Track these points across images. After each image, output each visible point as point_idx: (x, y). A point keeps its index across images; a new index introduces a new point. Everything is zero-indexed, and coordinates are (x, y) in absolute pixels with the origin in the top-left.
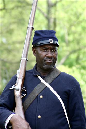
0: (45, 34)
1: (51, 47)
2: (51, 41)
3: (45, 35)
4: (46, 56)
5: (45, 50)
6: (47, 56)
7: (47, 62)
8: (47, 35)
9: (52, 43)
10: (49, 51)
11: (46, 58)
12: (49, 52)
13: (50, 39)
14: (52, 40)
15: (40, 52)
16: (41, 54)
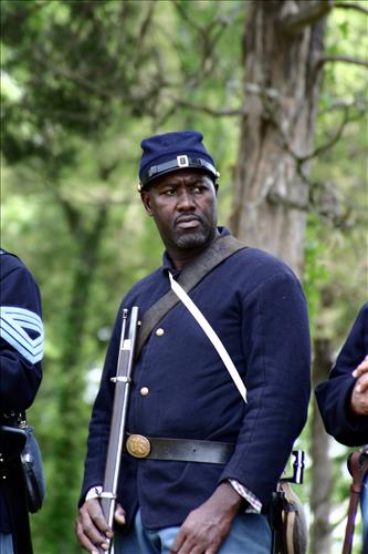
0: (165, 145)
1: (188, 178)
2: (183, 161)
3: (166, 148)
4: (175, 208)
5: (172, 192)
6: (179, 206)
7: (181, 228)
8: (170, 147)
9: (187, 165)
10: (184, 191)
11: (177, 214)
12: (185, 195)
13: (179, 158)
14: (186, 157)
15: (160, 200)
16: (162, 206)
